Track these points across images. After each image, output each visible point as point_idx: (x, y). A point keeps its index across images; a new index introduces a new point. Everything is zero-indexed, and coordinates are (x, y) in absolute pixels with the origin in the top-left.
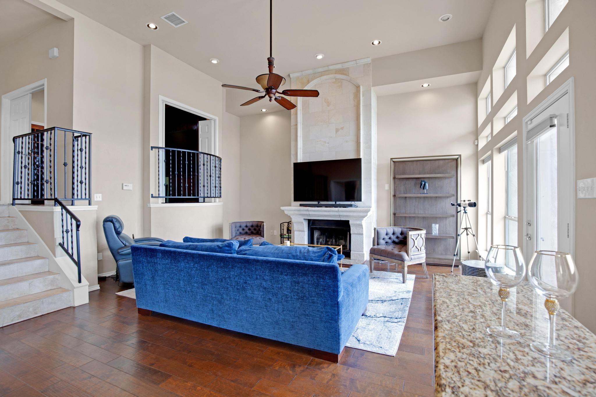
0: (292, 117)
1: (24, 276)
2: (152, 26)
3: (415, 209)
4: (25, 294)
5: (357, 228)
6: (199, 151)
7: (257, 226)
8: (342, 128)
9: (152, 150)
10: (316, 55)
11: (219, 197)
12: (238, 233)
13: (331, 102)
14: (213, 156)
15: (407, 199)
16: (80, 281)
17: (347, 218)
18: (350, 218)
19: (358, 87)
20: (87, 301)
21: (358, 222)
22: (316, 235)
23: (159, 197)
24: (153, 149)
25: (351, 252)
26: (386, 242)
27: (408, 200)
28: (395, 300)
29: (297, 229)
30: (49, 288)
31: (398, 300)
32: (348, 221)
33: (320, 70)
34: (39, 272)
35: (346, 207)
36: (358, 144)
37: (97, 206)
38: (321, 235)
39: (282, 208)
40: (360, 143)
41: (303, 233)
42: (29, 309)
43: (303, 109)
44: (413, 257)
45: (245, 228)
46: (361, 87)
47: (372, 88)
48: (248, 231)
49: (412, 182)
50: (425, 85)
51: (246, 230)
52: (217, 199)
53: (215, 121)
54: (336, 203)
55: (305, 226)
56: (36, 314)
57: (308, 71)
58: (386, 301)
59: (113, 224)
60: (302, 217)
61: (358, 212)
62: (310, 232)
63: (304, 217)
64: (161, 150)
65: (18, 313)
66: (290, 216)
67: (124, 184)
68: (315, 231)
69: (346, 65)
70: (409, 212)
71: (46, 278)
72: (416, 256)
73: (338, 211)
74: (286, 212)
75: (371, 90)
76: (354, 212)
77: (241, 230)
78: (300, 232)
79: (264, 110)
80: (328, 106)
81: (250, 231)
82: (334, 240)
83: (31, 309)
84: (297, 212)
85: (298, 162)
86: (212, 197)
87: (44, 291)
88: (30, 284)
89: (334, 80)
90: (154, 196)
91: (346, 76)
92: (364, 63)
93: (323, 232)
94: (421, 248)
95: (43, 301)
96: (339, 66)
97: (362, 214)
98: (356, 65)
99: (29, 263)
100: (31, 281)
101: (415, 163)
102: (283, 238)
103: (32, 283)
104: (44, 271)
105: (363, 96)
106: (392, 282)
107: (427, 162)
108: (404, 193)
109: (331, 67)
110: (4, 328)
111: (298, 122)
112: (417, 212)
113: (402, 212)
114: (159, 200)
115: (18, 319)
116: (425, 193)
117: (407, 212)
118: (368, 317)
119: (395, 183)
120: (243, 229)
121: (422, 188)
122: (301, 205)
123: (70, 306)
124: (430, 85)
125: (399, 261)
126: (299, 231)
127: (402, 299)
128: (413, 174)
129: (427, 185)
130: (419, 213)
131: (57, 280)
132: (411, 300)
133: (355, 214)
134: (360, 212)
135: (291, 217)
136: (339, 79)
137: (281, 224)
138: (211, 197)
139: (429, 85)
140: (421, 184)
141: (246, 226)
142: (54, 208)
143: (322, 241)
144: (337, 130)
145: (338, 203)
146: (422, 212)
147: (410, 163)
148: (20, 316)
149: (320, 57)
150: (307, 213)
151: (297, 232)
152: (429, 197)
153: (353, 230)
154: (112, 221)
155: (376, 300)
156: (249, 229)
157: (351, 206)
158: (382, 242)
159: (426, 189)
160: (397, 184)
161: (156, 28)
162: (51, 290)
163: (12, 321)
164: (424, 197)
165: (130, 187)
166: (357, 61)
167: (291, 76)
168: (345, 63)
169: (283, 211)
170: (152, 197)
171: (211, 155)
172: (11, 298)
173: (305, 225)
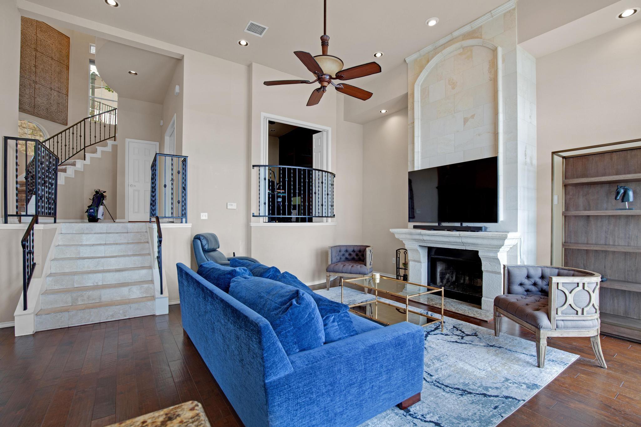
0: (409, 112)
1: (133, 282)
2: (243, 43)
3: (606, 237)
4: (125, 298)
5: (491, 263)
6: (313, 168)
7: (360, 251)
8: (473, 116)
9: (253, 168)
10: (427, 22)
11: (332, 217)
12: (343, 258)
13: (457, 83)
14: (325, 172)
15: (591, 219)
16: (162, 293)
17: (475, 248)
18: (478, 248)
19: (494, 51)
20: (167, 312)
21: (491, 255)
22: (440, 268)
23: (259, 216)
24: (255, 167)
25: (483, 298)
26: (527, 291)
27: (592, 221)
28: (490, 396)
29: (412, 259)
30: (144, 295)
31: (497, 398)
32: (478, 251)
33: (442, 41)
34: (144, 280)
35: (475, 231)
36: (495, 136)
37: (191, 224)
38: (447, 268)
39: (392, 230)
40: (498, 133)
41: (419, 264)
42: (119, 311)
43: (421, 100)
44: (561, 324)
45: (352, 253)
46: (500, 50)
47: (519, 47)
48: (356, 257)
49: (603, 191)
50: (628, 13)
51: (354, 255)
52: (330, 219)
53: (327, 132)
54: (461, 225)
55: (421, 256)
56: (125, 316)
57: (427, 48)
58: (470, 393)
59: (201, 241)
60: (416, 243)
61: (489, 238)
62: (430, 263)
63: (419, 243)
64: (262, 169)
65: (111, 313)
66: (402, 241)
67: (228, 204)
68: (437, 262)
69: (476, 25)
70: (594, 242)
71: (142, 287)
72: (569, 324)
73: (460, 237)
74: (397, 236)
75: (515, 49)
76: (483, 238)
77: (347, 255)
78: (416, 263)
79: (383, 111)
80: (453, 88)
81: (358, 257)
82: (467, 278)
83: (121, 312)
84: (408, 236)
85: (415, 170)
86: (329, 217)
87: (140, 298)
88: (129, 289)
89: (461, 50)
90: (255, 215)
91: (476, 40)
92: (504, 12)
93: (450, 265)
94: (583, 309)
95: (130, 306)
96: (467, 29)
97: (495, 242)
98: (491, 19)
99: (137, 272)
100: (131, 287)
101: (607, 157)
102: (399, 268)
103: (131, 289)
104: (148, 280)
105: (504, 61)
106: (519, 360)
107: (634, 152)
108: (585, 210)
109: (456, 34)
110: (101, 324)
111: (415, 118)
112: (611, 243)
113: (580, 242)
114: (261, 219)
115: (111, 319)
116: (626, 209)
117: (590, 242)
118: (410, 415)
119: (566, 193)
120: (350, 255)
121: (620, 201)
122: (415, 227)
123: (153, 314)
124: (638, 9)
125: (533, 327)
126: (415, 261)
127: (507, 397)
128: (604, 175)
129: (631, 194)
130: (616, 244)
131: (151, 289)
132: (524, 405)
133: (485, 242)
134: (493, 238)
135: (404, 242)
136: (467, 47)
137: (397, 251)
138: (322, 217)
139: (635, 11)
140: (618, 193)
141: (347, 251)
142: (153, 225)
143: (451, 278)
144: (466, 120)
145: (465, 224)
146: (622, 243)
147: (597, 158)
148: (112, 316)
149: (432, 23)
150: (421, 238)
151: (412, 262)
152: (635, 215)
153: (485, 266)
154: (200, 239)
155: (456, 386)
156: (357, 255)
157: (479, 229)
158: (516, 288)
159: (628, 200)
160: (571, 194)
161: (247, 44)
162: (145, 297)
163: (107, 319)
164: (627, 217)
165: (233, 206)
166: (492, 12)
167: (408, 60)
168: (476, 21)
169: (393, 234)
170: (253, 216)
171: (322, 171)
172: (115, 300)
173: (421, 253)
